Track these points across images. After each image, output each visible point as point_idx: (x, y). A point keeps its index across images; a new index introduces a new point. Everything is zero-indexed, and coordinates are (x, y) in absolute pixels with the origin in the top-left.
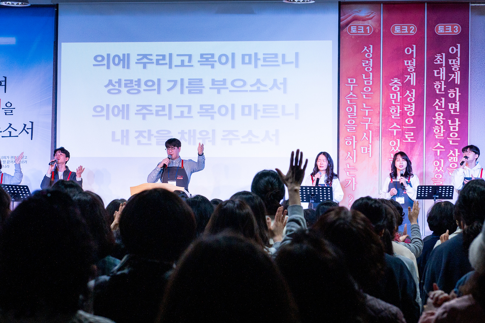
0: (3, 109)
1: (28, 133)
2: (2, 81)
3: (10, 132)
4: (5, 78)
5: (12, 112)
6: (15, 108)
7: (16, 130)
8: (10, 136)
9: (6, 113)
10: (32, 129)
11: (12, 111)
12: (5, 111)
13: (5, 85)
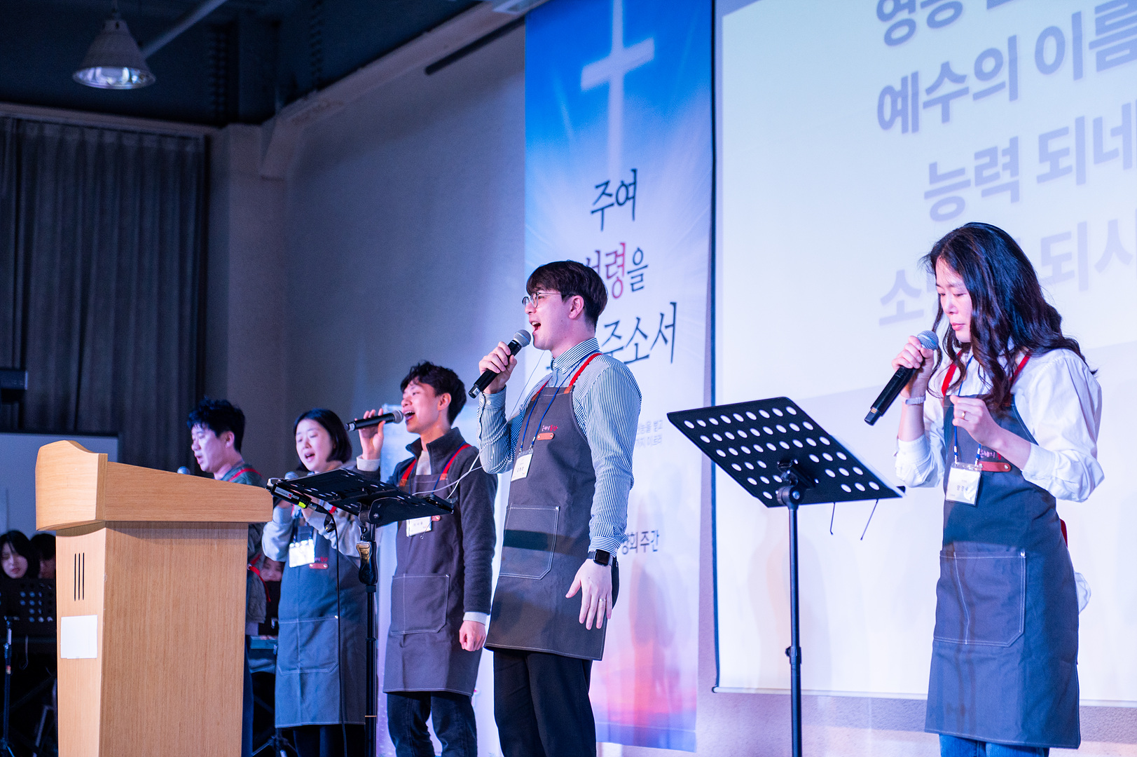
0: (629, 273)
1: (666, 341)
2: (630, 185)
3: (636, 345)
4: (634, 171)
5: (642, 280)
6: (646, 267)
7: (645, 337)
8: (637, 359)
9: (632, 284)
10: (673, 325)
11: (642, 275)
12: (632, 278)
13: (634, 197)
